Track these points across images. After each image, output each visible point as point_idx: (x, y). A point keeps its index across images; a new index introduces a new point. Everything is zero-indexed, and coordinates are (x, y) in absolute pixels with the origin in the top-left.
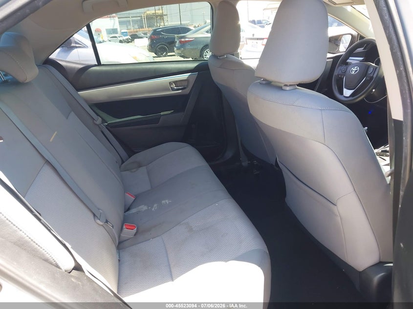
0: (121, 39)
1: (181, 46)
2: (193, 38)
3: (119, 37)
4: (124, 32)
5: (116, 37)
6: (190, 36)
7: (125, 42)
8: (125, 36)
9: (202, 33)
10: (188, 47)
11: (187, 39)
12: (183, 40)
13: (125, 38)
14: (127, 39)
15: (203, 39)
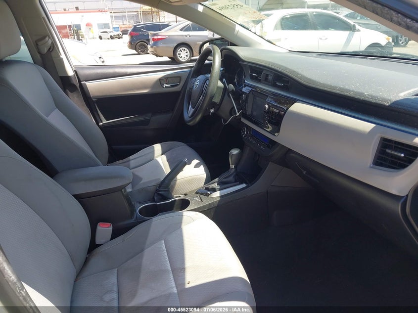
0: (112, 34)
1: (154, 44)
2: (166, 36)
3: (110, 32)
4: (116, 28)
5: (106, 32)
6: (163, 33)
7: (116, 37)
8: (116, 31)
9: (176, 31)
10: (161, 44)
11: (159, 37)
12: (155, 37)
13: (116, 33)
14: (118, 35)
15: (176, 37)
